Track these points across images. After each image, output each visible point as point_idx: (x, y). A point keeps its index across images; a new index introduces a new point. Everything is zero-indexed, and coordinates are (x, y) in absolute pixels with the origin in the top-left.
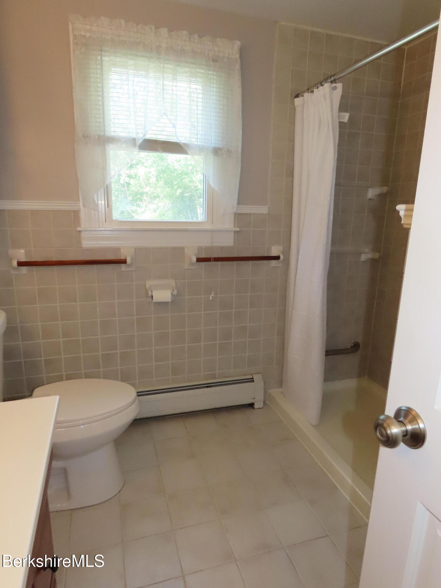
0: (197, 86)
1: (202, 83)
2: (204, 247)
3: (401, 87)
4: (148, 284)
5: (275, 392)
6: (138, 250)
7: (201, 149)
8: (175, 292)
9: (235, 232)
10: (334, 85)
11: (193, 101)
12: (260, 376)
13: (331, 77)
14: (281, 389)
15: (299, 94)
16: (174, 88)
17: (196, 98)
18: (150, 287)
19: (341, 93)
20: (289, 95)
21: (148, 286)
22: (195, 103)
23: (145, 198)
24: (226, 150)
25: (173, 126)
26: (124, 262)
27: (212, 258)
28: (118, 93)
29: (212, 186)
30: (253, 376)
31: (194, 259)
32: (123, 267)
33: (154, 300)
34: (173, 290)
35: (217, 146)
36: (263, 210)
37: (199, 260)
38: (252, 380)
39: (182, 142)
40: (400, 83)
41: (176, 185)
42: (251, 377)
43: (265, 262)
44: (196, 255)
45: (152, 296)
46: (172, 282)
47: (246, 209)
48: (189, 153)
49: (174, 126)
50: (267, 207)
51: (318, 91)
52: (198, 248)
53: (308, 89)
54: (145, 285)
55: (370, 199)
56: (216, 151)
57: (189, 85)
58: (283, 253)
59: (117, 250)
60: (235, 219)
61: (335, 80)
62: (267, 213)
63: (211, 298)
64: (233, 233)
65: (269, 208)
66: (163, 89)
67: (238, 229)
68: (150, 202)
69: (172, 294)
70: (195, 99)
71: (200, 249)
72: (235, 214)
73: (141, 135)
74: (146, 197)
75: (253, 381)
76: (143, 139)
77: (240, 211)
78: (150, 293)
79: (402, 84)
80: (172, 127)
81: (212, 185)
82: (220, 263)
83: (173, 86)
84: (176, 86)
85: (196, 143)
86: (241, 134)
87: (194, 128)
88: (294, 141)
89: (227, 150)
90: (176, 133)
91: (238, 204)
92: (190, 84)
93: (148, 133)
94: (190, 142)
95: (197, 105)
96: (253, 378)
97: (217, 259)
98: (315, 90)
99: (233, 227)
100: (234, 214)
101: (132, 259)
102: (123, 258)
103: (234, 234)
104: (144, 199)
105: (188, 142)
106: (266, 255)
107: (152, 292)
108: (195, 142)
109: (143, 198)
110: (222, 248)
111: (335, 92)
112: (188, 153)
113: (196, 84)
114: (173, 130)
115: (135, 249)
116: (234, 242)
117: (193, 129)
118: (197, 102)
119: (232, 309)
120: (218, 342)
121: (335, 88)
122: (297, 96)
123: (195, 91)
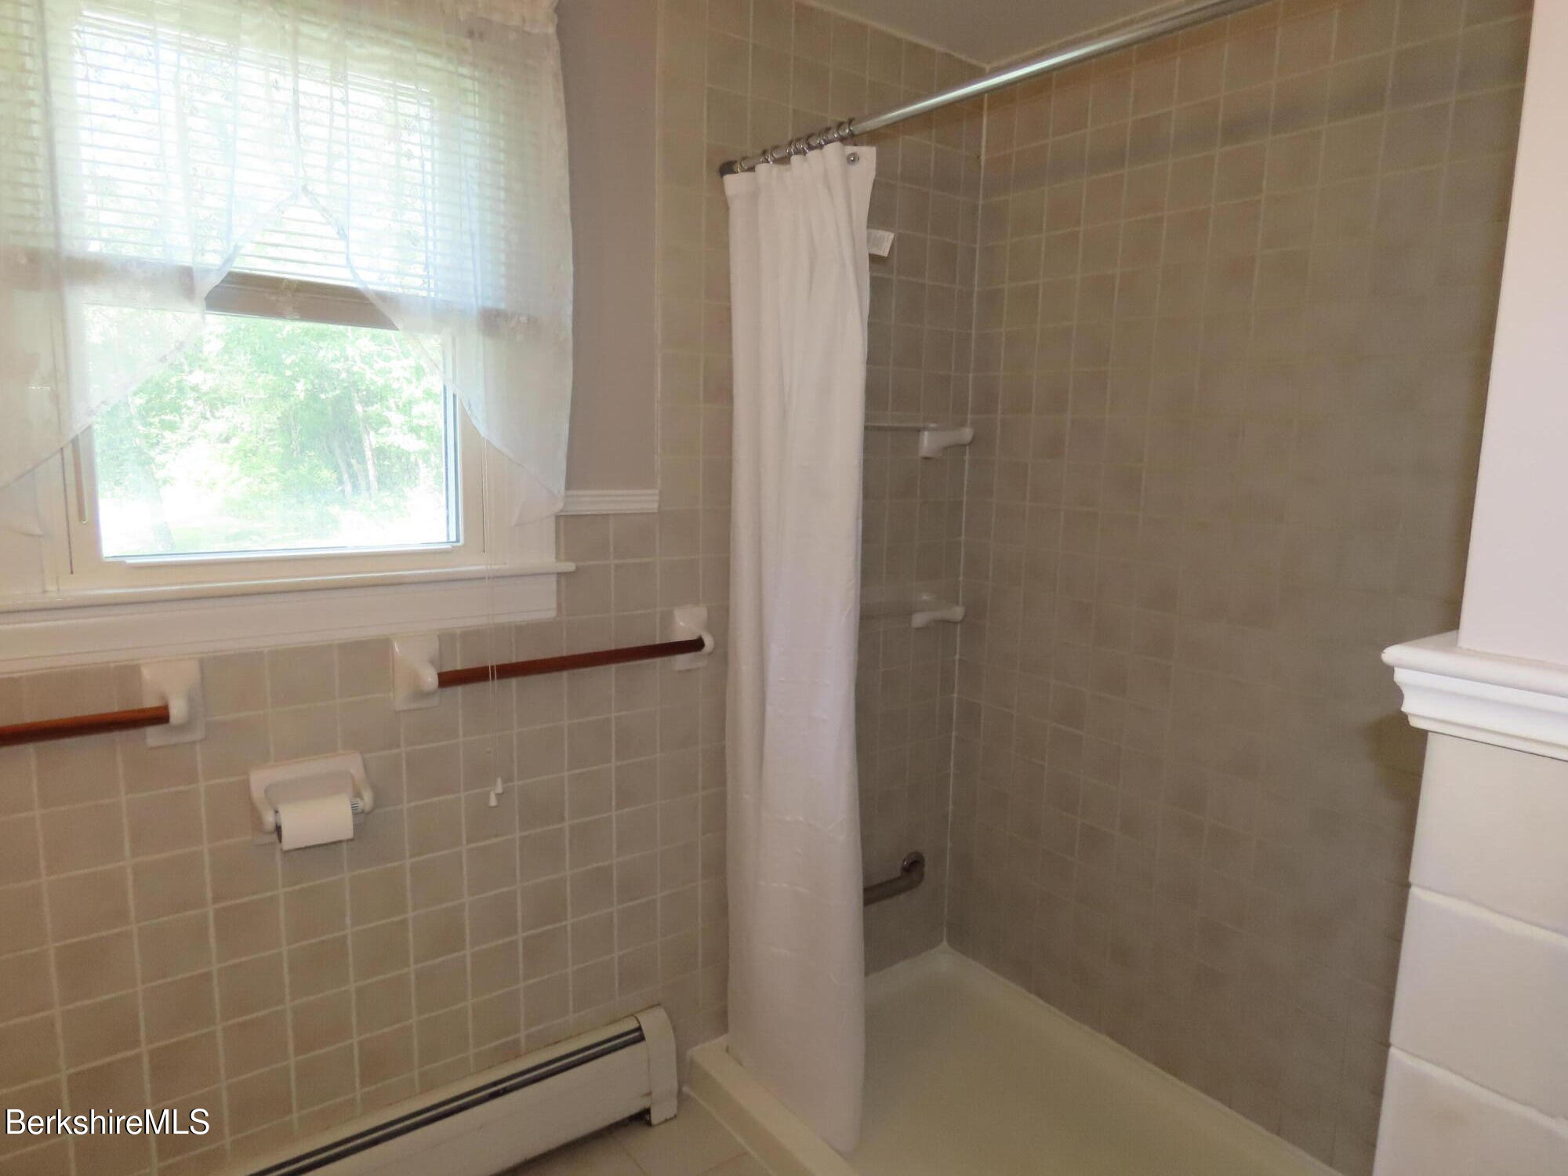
0: (421, 109)
1: (431, 101)
2: (458, 632)
3: (980, 166)
4: (260, 779)
5: (708, 1053)
6: (212, 667)
7: (442, 315)
8: (367, 800)
9: (560, 575)
10: (850, 149)
11: (409, 156)
12: (660, 1014)
13: (840, 125)
14: (722, 1040)
15: (736, 162)
16: (339, 107)
17: (419, 148)
18: (266, 791)
19: (872, 175)
20: (705, 162)
21: (257, 794)
22: (416, 164)
23: (190, 403)
24: (523, 319)
25: (338, 233)
26: (159, 717)
27: (492, 667)
28: (114, 100)
29: (483, 435)
30: (639, 1018)
31: (430, 679)
32: (153, 735)
33: (289, 842)
34: (358, 795)
35: (490, 304)
36: (643, 501)
37: (447, 680)
38: (637, 1037)
39: (371, 287)
40: (979, 157)
41: (288, 367)
42: (631, 1025)
43: (658, 661)
44: (432, 662)
45: (278, 829)
46: (352, 764)
47: (594, 501)
48: (399, 326)
49: (343, 235)
50: (657, 492)
51: (806, 160)
52: (439, 637)
53: (764, 153)
54: (246, 786)
55: (926, 458)
56: (492, 321)
57: (391, 101)
58: (709, 627)
59: (128, 674)
60: (557, 531)
61: (852, 135)
62: (656, 511)
63: (493, 802)
64: (554, 578)
65: (660, 492)
66: (297, 106)
67: (570, 567)
68: (208, 415)
69: (354, 807)
70: (416, 151)
71: (446, 639)
72: (558, 517)
73: (213, 260)
74: (192, 401)
75: (642, 1038)
76: (224, 275)
77: (574, 510)
78: (269, 819)
79: (983, 158)
80: (336, 236)
81: (483, 431)
82: (514, 682)
83: (332, 99)
84: (345, 102)
85: (424, 293)
86: (570, 268)
87: (413, 244)
88: (728, 298)
89: (529, 320)
90: (348, 259)
91: (570, 484)
92: (395, 99)
93: (243, 251)
94: (400, 290)
95: (421, 169)
96: (639, 1029)
97: (507, 671)
98: (795, 159)
99: (554, 560)
100: (553, 519)
101: (191, 700)
102: (150, 702)
103: (558, 582)
104: (186, 405)
105: (393, 290)
106: (658, 642)
107: (277, 812)
108: (421, 290)
109: (183, 404)
110: (520, 629)
111: (854, 169)
112: (393, 324)
113: (416, 101)
114: (341, 245)
115: (203, 664)
116: (559, 605)
117: (412, 246)
118: (422, 159)
119: (562, 819)
120: (521, 935)
121: (853, 159)
122: (727, 168)
123: (415, 123)
